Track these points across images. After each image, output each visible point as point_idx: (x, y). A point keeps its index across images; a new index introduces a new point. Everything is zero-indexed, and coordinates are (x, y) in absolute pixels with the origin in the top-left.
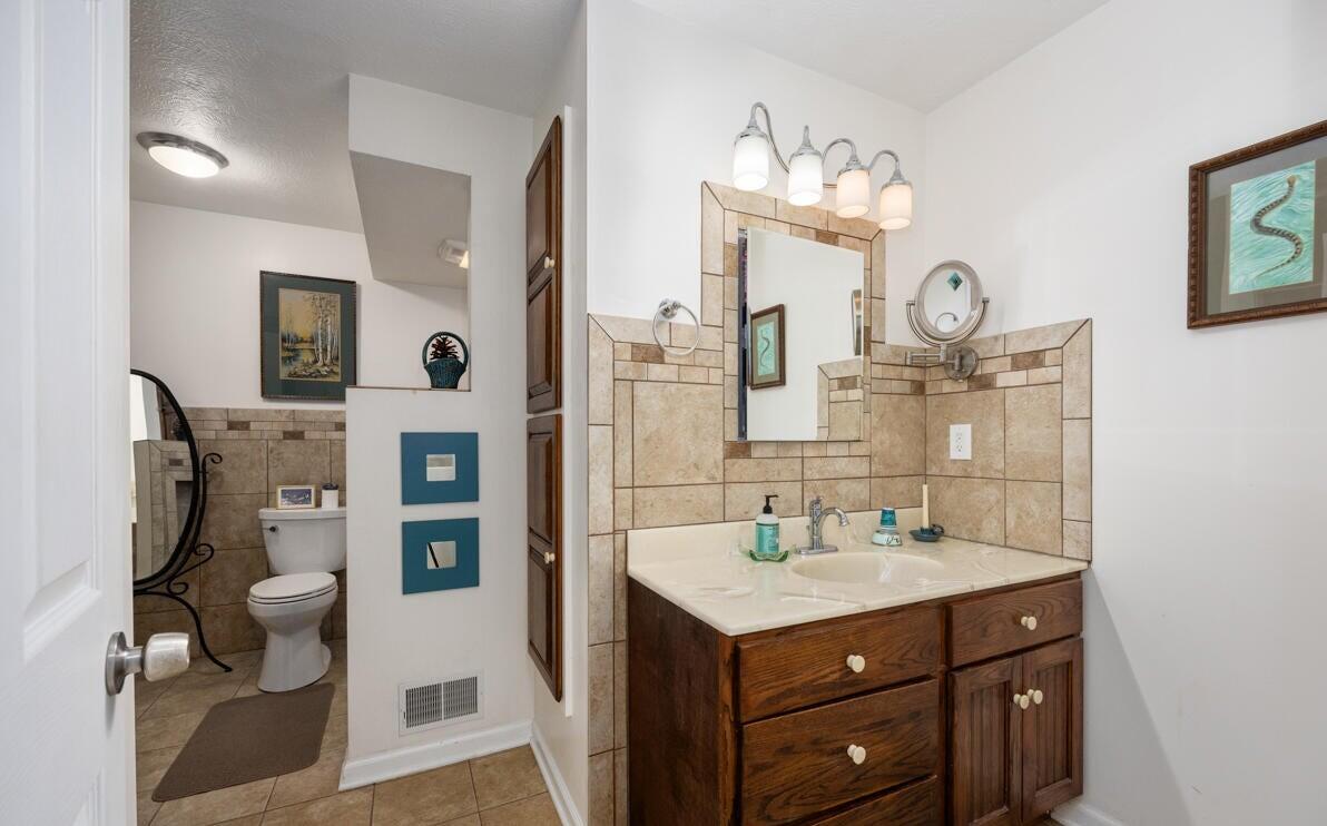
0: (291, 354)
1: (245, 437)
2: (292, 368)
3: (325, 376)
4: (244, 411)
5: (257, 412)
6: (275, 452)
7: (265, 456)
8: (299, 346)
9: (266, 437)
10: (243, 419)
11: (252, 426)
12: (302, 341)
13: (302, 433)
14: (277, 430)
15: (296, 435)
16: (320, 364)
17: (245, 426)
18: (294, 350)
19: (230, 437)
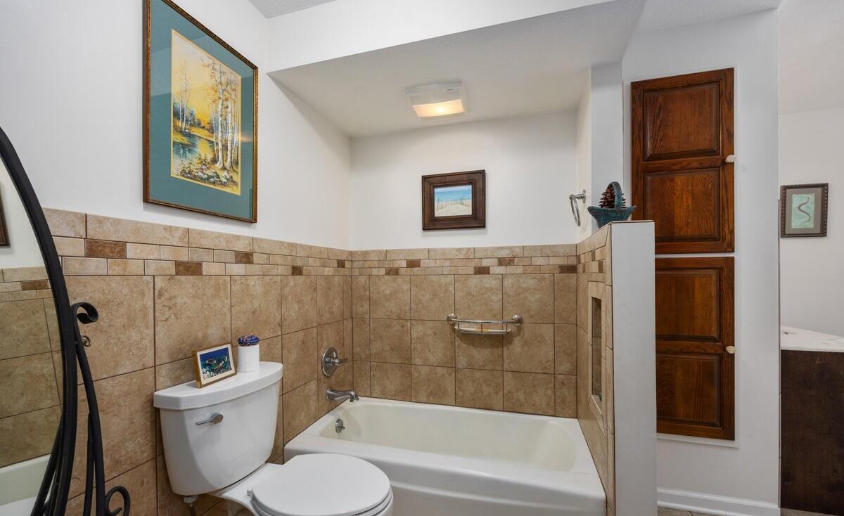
0: (185, 140)
1: (118, 270)
2: (186, 163)
3: (224, 184)
4: (117, 222)
5: (137, 227)
6: (166, 295)
7: (150, 304)
8: (196, 131)
9: (151, 271)
10: (114, 238)
11: (131, 251)
12: (199, 125)
13: (199, 264)
14: (165, 259)
15: (190, 269)
16: (219, 165)
17: (116, 250)
18: (189, 136)
19: (92, 270)
